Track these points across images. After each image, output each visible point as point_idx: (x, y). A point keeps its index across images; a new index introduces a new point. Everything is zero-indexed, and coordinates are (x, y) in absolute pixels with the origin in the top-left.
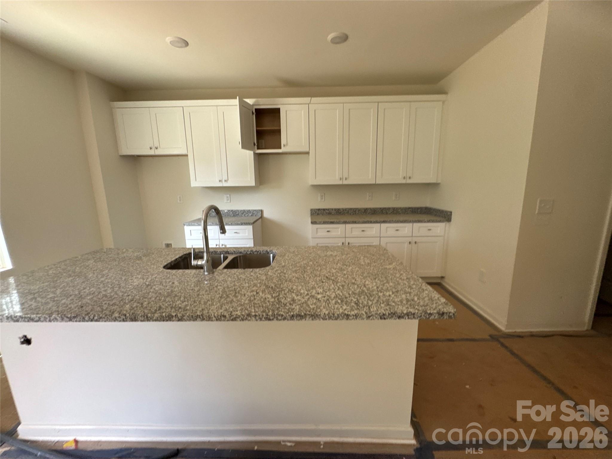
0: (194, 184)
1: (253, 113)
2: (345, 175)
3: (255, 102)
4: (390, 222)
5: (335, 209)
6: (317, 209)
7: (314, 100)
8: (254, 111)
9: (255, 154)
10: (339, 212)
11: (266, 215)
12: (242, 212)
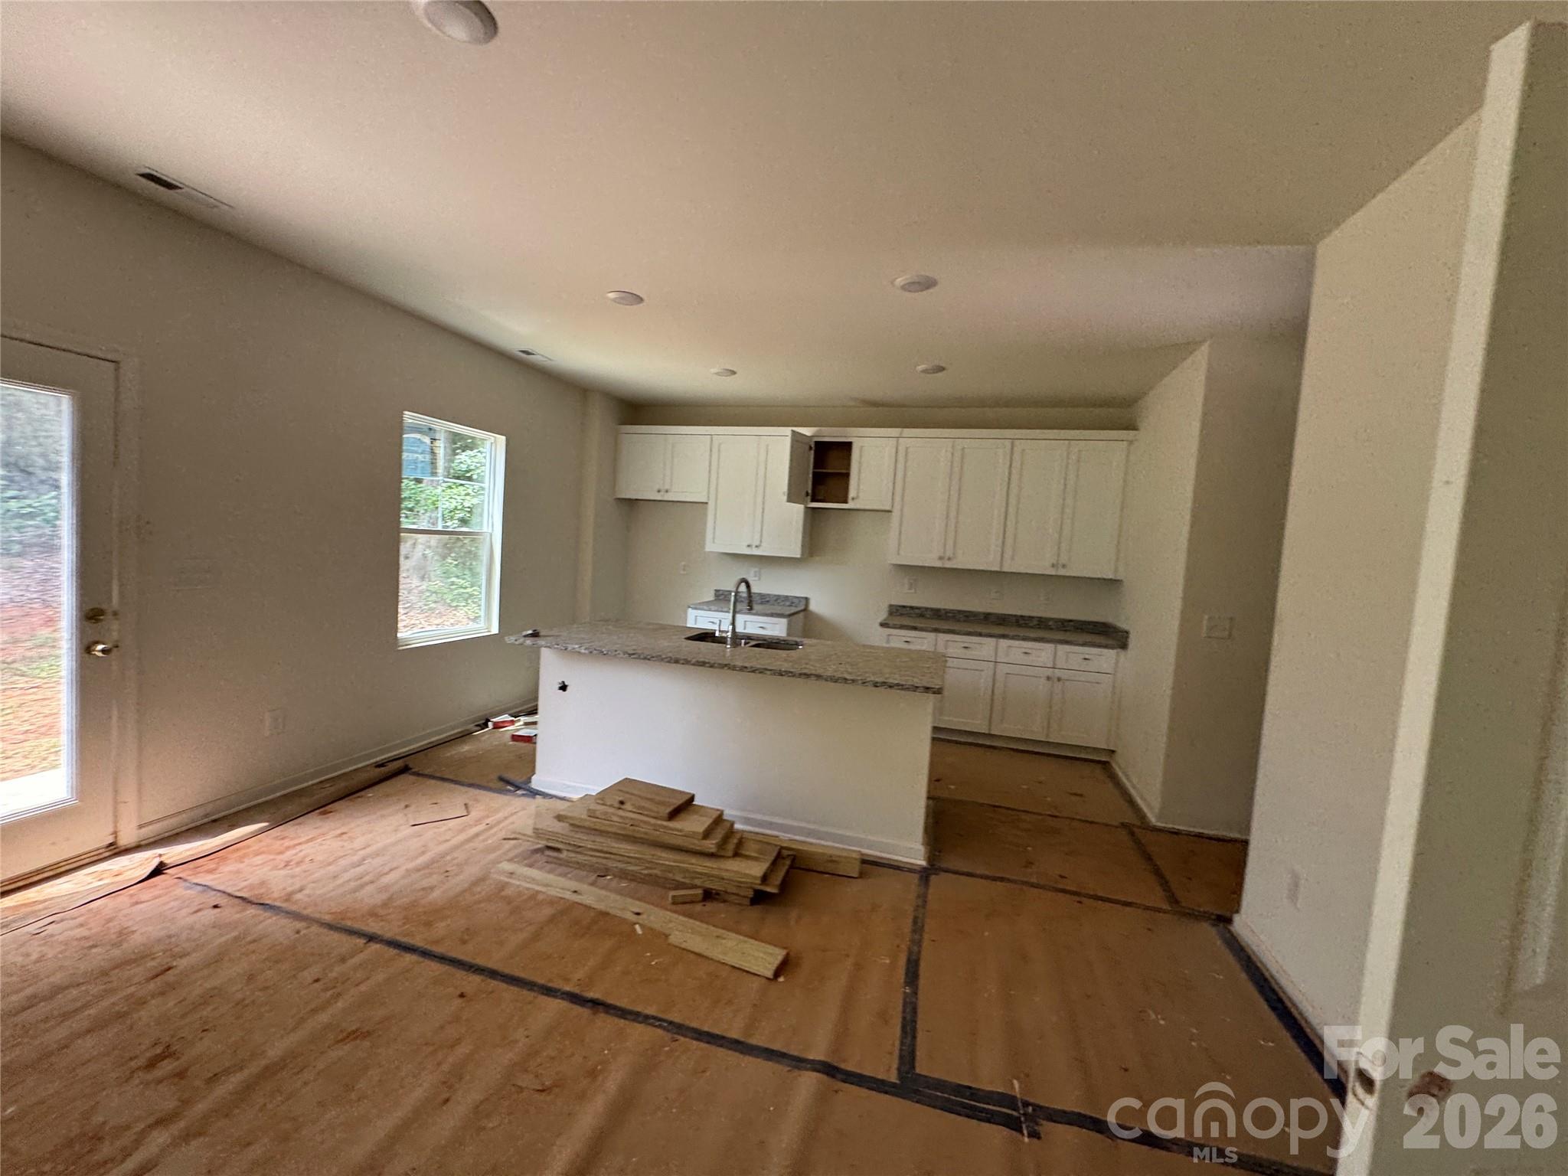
0: (710, 547)
1: (811, 448)
2: (949, 553)
3: (817, 431)
4: (1013, 638)
5: (932, 610)
6: (900, 606)
7: (907, 432)
8: (813, 446)
9: (807, 508)
10: (938, 614)
11: (813, 607)
12: (775, 598)
